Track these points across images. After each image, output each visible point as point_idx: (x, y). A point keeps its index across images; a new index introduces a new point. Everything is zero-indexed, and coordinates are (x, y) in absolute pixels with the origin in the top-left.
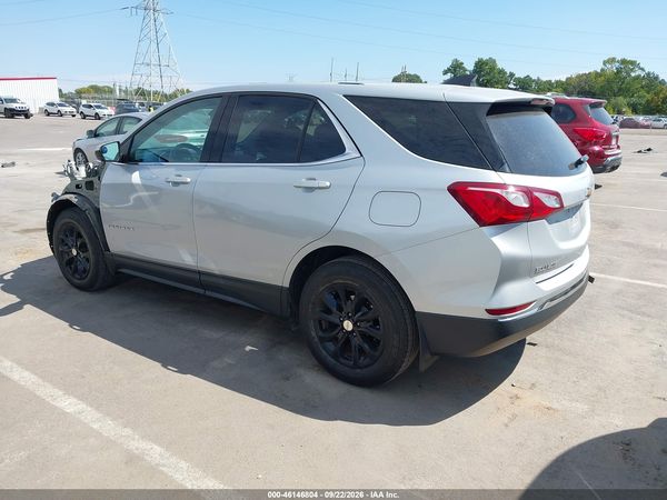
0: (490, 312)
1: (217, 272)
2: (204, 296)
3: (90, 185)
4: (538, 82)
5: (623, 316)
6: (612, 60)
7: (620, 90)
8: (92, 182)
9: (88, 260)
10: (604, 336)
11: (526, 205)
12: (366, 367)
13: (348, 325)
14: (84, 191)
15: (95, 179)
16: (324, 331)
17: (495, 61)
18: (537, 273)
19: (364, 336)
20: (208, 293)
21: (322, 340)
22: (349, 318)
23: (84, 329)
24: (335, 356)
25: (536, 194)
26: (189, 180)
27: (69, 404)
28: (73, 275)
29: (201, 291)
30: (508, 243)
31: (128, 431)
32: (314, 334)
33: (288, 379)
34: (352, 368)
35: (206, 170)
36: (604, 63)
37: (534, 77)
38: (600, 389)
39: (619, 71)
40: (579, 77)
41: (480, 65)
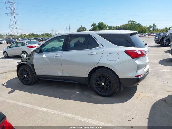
0: (136, 76)
1: (68, 76)
2: (64, 82)
3: (29, 59)
4: (114, 27)
5: (154, 77)
6: (130, 21)
7: (132, 28)
8: (30, 58)
9: (29, 77)
10: (152, 81)
11: (140, 54)
12: (108, 92)
13: (103, 84)
14: (27, 60)
15: (31, 57)
16: (97, 86)
17: (103, 23)
18: (143, 67)
19: (107, 85)
20: (65, 81)
21: (97, 88)
22: (103, 82)
23: (35, 94)
24: (100, 91)
25: (142, 51)
26: (60, 55)
27: (43, 109)
28: (25, 82)
29: (64, 81)
30: (138, 62)
31: (61, 112)
32: (95, 87)
33: (90, 98)
34: (105, 93)
35: (64, 52)
36: (128, 22)
37: (113, 26)
38: (155, 91)
39: (132, 24)
40: (123, 25)
41: (100, 24)
